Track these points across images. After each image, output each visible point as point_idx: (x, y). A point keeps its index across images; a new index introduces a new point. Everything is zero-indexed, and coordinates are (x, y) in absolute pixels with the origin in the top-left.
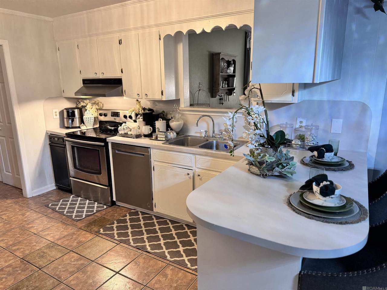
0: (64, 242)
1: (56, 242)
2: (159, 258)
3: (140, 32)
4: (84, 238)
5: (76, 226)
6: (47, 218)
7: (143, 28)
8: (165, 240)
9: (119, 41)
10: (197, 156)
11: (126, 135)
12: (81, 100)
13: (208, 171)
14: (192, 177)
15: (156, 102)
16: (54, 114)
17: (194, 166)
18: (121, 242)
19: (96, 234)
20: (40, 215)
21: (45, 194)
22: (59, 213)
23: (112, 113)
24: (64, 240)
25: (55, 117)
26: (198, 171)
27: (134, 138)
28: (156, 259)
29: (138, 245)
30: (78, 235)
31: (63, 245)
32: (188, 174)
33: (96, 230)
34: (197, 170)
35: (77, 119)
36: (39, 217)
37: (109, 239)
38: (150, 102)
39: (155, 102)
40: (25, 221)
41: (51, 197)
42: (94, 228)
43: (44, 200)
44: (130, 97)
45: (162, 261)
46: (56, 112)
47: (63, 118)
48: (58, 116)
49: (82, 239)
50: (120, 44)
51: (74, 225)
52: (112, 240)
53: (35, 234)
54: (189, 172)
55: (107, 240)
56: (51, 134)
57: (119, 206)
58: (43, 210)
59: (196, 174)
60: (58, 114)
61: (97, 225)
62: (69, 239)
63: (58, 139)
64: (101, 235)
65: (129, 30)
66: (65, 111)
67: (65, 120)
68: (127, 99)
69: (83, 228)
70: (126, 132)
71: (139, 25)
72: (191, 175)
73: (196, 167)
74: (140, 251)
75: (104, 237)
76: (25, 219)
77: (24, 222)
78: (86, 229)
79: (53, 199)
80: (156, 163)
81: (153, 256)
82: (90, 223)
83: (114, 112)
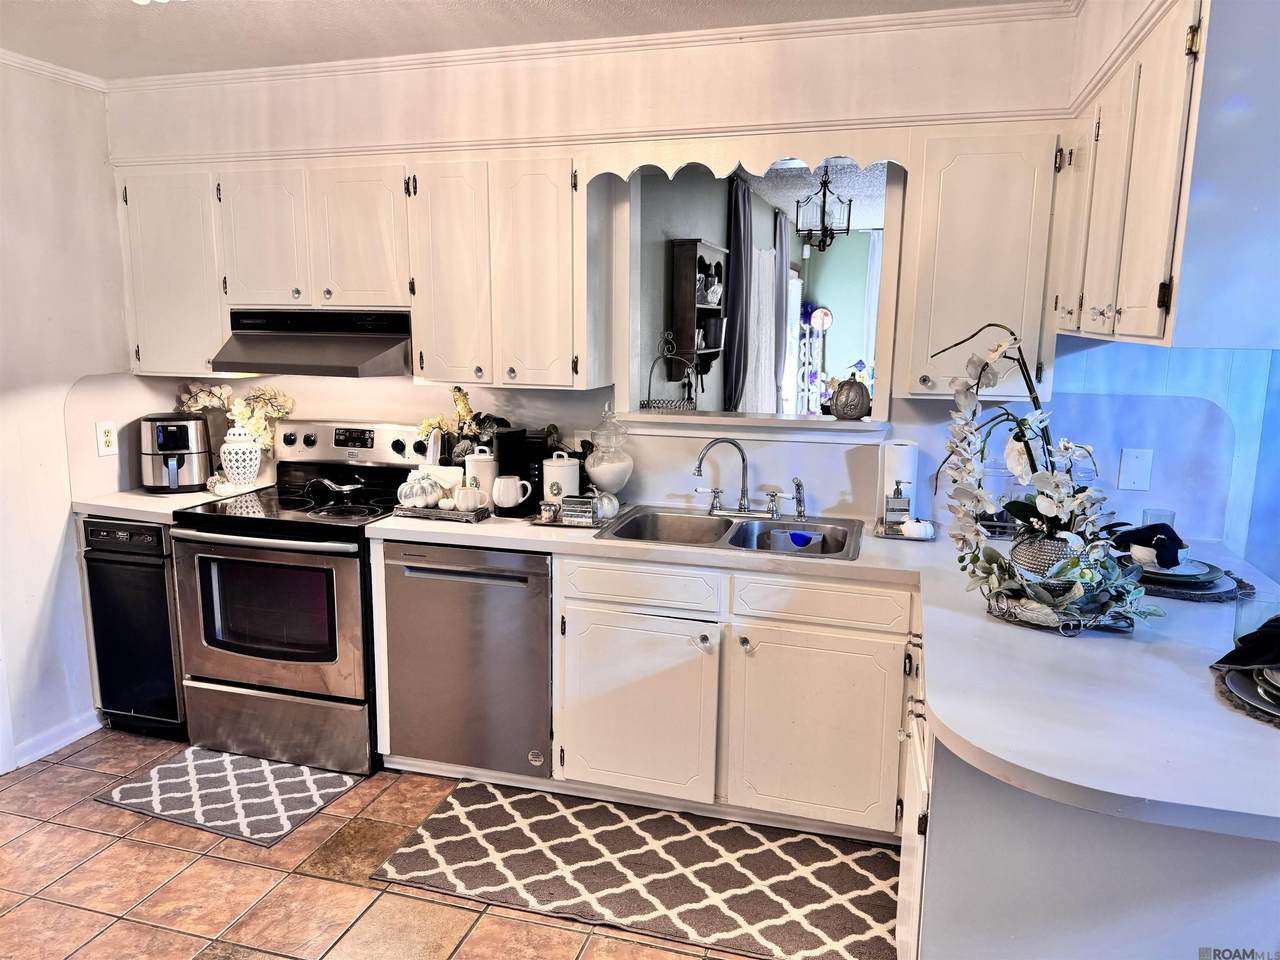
0: (265, 934)
1: (232, 938)
2: (660, 943)
3: (497, 156)
4: (338, 906)
5: (277, 863)
6: (133, 850)
7: (510, 144)
8: (645, 876)
9: (407, 184)
10: (737, 575)
11: (431, 512)
12: (199, 385)
13: (777, 624)
14: (717, 649)
15: (519, 397)
16: (102, 439)
17: (725, 608)
18: (489, 905)
19: (373, 885)
20: (95, 840)
21: (67, 751)
22: (174, 821)
23: (338, 432)
24: (261, 927)
25: (104, 450)
26: (741, 626)
27: (467, 521)
28: (651, 946)
29: (557, 908)
30: (306, 899)
31: (269, 945)
32: (704, 639)
33: (369, 871)
34: (736, 622)
35: (195, 457)
36: (96, 848)
37: (437, 897)
38: (493, 394)
39: (513, 394)
40: (41, 870)
41: (100, 761)
42: (354, 866)
43: (78, 779)
44: (439, 377)
45: (677, 952)
46: (107, 433)
47: (139, 453)
48: (115, 448)
49: (333, 913)
50: (408, 191)
51: (265, 861)
52: (450, 900)
53: (120, 918)
54: (706, 629)
55: (433, 902)
56: (90, 516)
57: (398, 772)
58: (96, 818)
59: (735, 635)
60: (114, 439)
61: (359, 852)
62: (279, 921)
63: (131, 535)
64: (396, 889)
65: (452, 147)
66: (146, 430)
67: (147, 462)
68: (429, 383)
69: (307, 868)
70: (431, 500)
71: (495, 132)
72: (714, 641)
73: (730, 612)
74: (578, 927)
75: (412, 892)
76: (38, 859)
77: (41, 877)
78: (321, 870)
79: (114, 771)
80: (572, 606)
81: (637, 938)
82: (325, 847)
83: (347, 430)
